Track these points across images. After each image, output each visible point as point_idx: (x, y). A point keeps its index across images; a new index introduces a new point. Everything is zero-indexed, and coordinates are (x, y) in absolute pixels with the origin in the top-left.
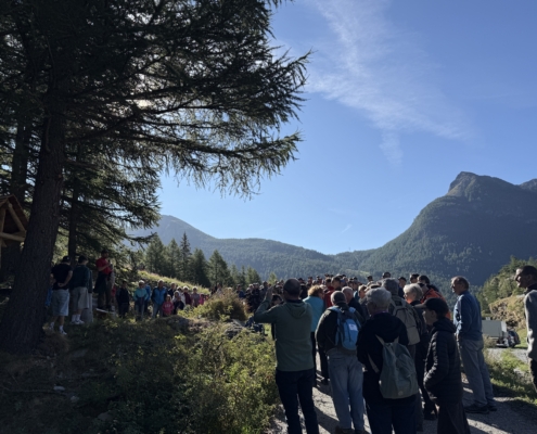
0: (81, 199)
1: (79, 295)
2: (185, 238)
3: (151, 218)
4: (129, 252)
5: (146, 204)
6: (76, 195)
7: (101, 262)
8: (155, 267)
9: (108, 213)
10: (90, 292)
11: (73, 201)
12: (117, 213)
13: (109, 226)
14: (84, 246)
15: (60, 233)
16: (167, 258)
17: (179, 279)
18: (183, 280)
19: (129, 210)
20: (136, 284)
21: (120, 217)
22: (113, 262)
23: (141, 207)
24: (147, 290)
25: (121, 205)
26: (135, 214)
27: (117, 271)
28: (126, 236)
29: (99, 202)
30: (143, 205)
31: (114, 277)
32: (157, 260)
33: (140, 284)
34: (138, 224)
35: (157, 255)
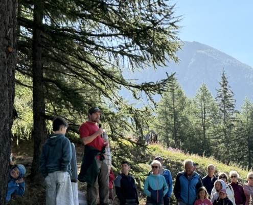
0: (46, 21)
1: (58, 185)
2: (225, 82)
3: (164, 46)
4: (130, 110)
5: (154, 23)
6: (38, 15)
7: (87, 130)
8: (175, 137)
9: (92, 43)
10: (73, 181)
11: (35, 26)
12: (107, 42)
13: (94, 66)
14: (58, 102)
15: (19, 82)
16: (193, 120)
17: (218, 158)
18: (226, 161)
19: (127, 34)
20: (146, 167)
21: (111, 50)
22: (106, 129)
23: (146, 29)
24: (167, 177)
25: (112, 26)
26: (136, 41)
27: (113, 144)
28: (123, 82)
29: (77, 25)
30: (148, 24)
31: (109, 155)
32: (177, 124)
33: (154, 167)
34: (142, 59)
35: (175, 116)
